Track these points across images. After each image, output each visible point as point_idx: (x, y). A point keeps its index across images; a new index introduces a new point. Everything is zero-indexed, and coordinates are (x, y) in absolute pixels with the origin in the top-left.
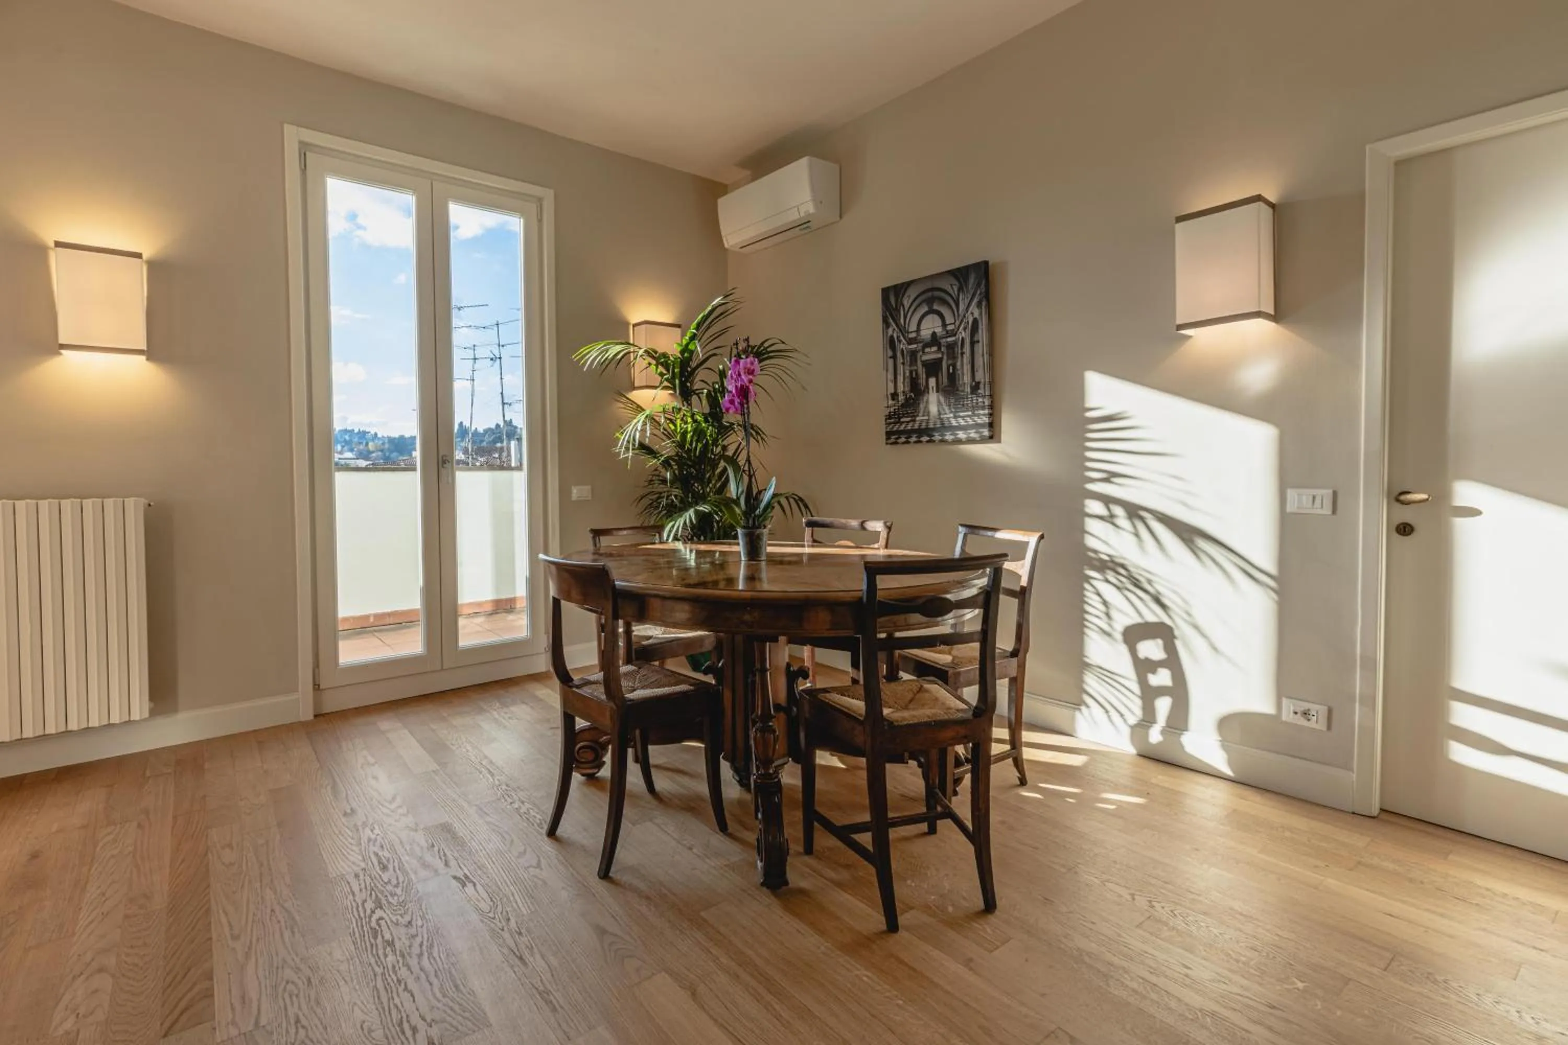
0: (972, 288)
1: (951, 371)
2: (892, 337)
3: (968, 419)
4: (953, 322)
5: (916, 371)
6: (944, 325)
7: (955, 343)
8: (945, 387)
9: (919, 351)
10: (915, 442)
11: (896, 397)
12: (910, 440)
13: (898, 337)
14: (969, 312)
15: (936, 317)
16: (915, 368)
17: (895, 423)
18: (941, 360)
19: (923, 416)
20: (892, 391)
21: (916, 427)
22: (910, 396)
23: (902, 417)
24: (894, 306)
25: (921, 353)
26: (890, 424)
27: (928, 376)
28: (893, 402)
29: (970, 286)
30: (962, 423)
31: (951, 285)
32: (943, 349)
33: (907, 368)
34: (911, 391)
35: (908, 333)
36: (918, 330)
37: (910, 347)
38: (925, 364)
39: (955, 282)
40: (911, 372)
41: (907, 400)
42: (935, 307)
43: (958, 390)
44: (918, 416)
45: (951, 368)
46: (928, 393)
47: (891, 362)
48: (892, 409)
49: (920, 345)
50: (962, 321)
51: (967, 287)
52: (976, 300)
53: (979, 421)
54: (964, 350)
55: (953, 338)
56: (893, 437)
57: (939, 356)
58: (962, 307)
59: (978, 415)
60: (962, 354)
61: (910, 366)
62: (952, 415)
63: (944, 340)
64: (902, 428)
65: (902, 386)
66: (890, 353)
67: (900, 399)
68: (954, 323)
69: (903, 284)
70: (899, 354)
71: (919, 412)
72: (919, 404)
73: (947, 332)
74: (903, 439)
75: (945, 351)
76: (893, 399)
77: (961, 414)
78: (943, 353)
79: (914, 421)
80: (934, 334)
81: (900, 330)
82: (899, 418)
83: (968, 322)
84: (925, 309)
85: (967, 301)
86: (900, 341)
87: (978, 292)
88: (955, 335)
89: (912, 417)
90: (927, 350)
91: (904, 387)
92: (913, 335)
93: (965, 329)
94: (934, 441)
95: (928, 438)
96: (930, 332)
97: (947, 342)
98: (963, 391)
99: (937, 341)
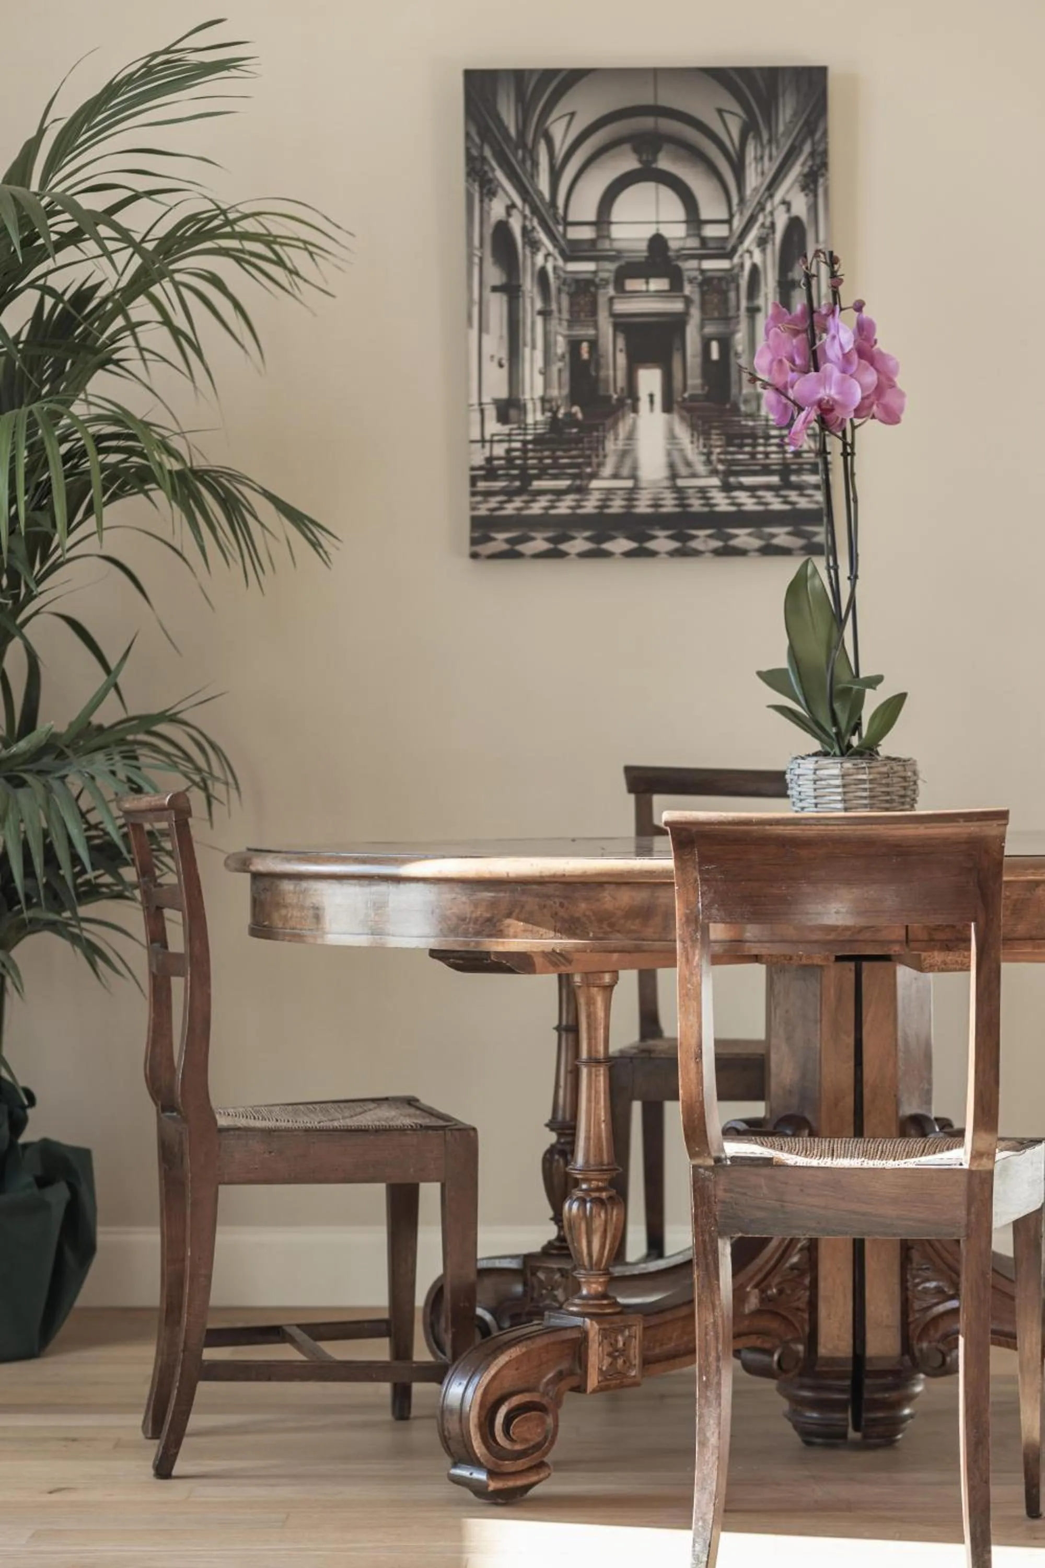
0: (788, 132)
1: (715, 355)
2: (502, 229)
3: (768, 496)
4: (724, 216)
5: (594, 344)
6: (694, 220)
7: (731, 277)
8: (693, 398)
9: (606, 282)
10: (583, 555)
11: (513, 413)
12: (564, 547)
13: (525, 231)
14: (778, 197)
15: (668, 196)
16: (592, 332)
17: (510, 494)
18: (677, 323)
19: (616, 476)
20: (503, 394)
21: (590, 506)
22: (569, 414)
23: (538, 477)
24: (513, 131)
25: (611, 291)
26: (488, 494)
27: (636, 360)
28: (505, 429)
29: (781, 128)
30: (748, 503)
31: (720, 111)
32: (688, 289)
33: (563, 329)
34: (573, 398)
35: (567, 224)
36: (602, 221)
37: (573, 267)
38: (623, 324)
39: (731, 104)
40: (574, 345)
41: (554, 423)
42: (664, 163)
43: (736, 410)
44: (594, 476)
45: (714, 346)
46: (635, 410)
47: (497, 305)
48: (499, 450)
49: (612, 266)
50: (752, 220)
51: (770, 121)
52: (796, 170)
53: (803, 503)
54: (761, 302)
55: (724, 264)
56: (501, 536)
57: (677, 306)
58: (753, 180)
59: (800, 488)
60: (753, 311)
61: (571, 323)
62: (715, 481)
63: (693, 264)
64: (537, 508)
65: (539, 380)
66: (495, 276)
67: (530, 420)
68: (729, 222)
69: (548, 75)
70: (529, 284)
71: (600, 465)
72: (601, 441)
73: (704, 241)
74: (539, 544)
75: (696, 297)
76: (503, 418)
77: (747, 480)
78: (688, 301)
79: (582, 490)
80: (658, 243)
81: (535, 211)
82: (526, 479)
83: (773, 225)
84: (628, 162)
85: (770, 168)
86: (534, 245)
87: (807, 148)
88: (729, 256)
89: (574, 477)
90: (632, 285)
91: (547, 385)
92: (587, 233)
93: (762, 242)
94: (653, 554)
95: (632, 545)
96: (648, 232)
97: (702, 271)
98: (752, 416)
99: (667, 260)
